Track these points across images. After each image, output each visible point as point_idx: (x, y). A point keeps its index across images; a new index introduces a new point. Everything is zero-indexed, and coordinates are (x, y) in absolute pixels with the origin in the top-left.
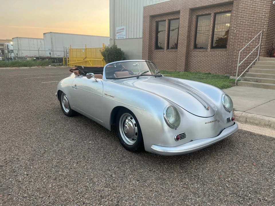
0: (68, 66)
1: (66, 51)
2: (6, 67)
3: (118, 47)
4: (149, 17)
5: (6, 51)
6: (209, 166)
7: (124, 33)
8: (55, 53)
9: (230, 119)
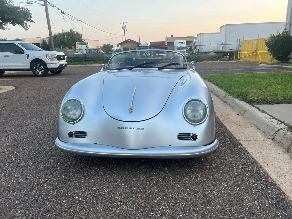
0: (238, 61)
8: (227, 47)
9: (189, 136)
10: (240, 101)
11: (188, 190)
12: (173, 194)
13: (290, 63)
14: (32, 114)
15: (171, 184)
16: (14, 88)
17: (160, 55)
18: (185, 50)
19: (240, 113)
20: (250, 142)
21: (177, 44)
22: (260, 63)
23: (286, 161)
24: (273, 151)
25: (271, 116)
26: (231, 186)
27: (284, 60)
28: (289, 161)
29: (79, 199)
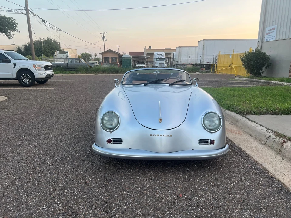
0: (215, 73)
1: (216, 58)
7: (274, 34)
8: (205, 60)
9: (208, 141)
10: (231, 112)
11: (211, 184)
12: (201, 187)
13: (263, 77)
14: (42, 124)
15: (197, 180)
16: (6, 98)
17: (141, 65)
18: (164, 62)
19: (233, 123)
20: (247, 146)
21: (156, 55)
22: (235, 76)
23: (279, 161)
24: (267, 153)
25: (261, 125)
26: (243, 180)
27: (257, 75)
28: (282, 161)
29: (127, 193)
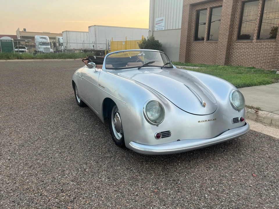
1: (108, 44)
2: (54, 58)
3: (156, 39)
4: (189, 6)
5: (57, 44)
6: (197, 171)
7: (163, 24)
8: (98, 46)
9: (238, 119)
18: (49, 47)
21: (38, 39)
